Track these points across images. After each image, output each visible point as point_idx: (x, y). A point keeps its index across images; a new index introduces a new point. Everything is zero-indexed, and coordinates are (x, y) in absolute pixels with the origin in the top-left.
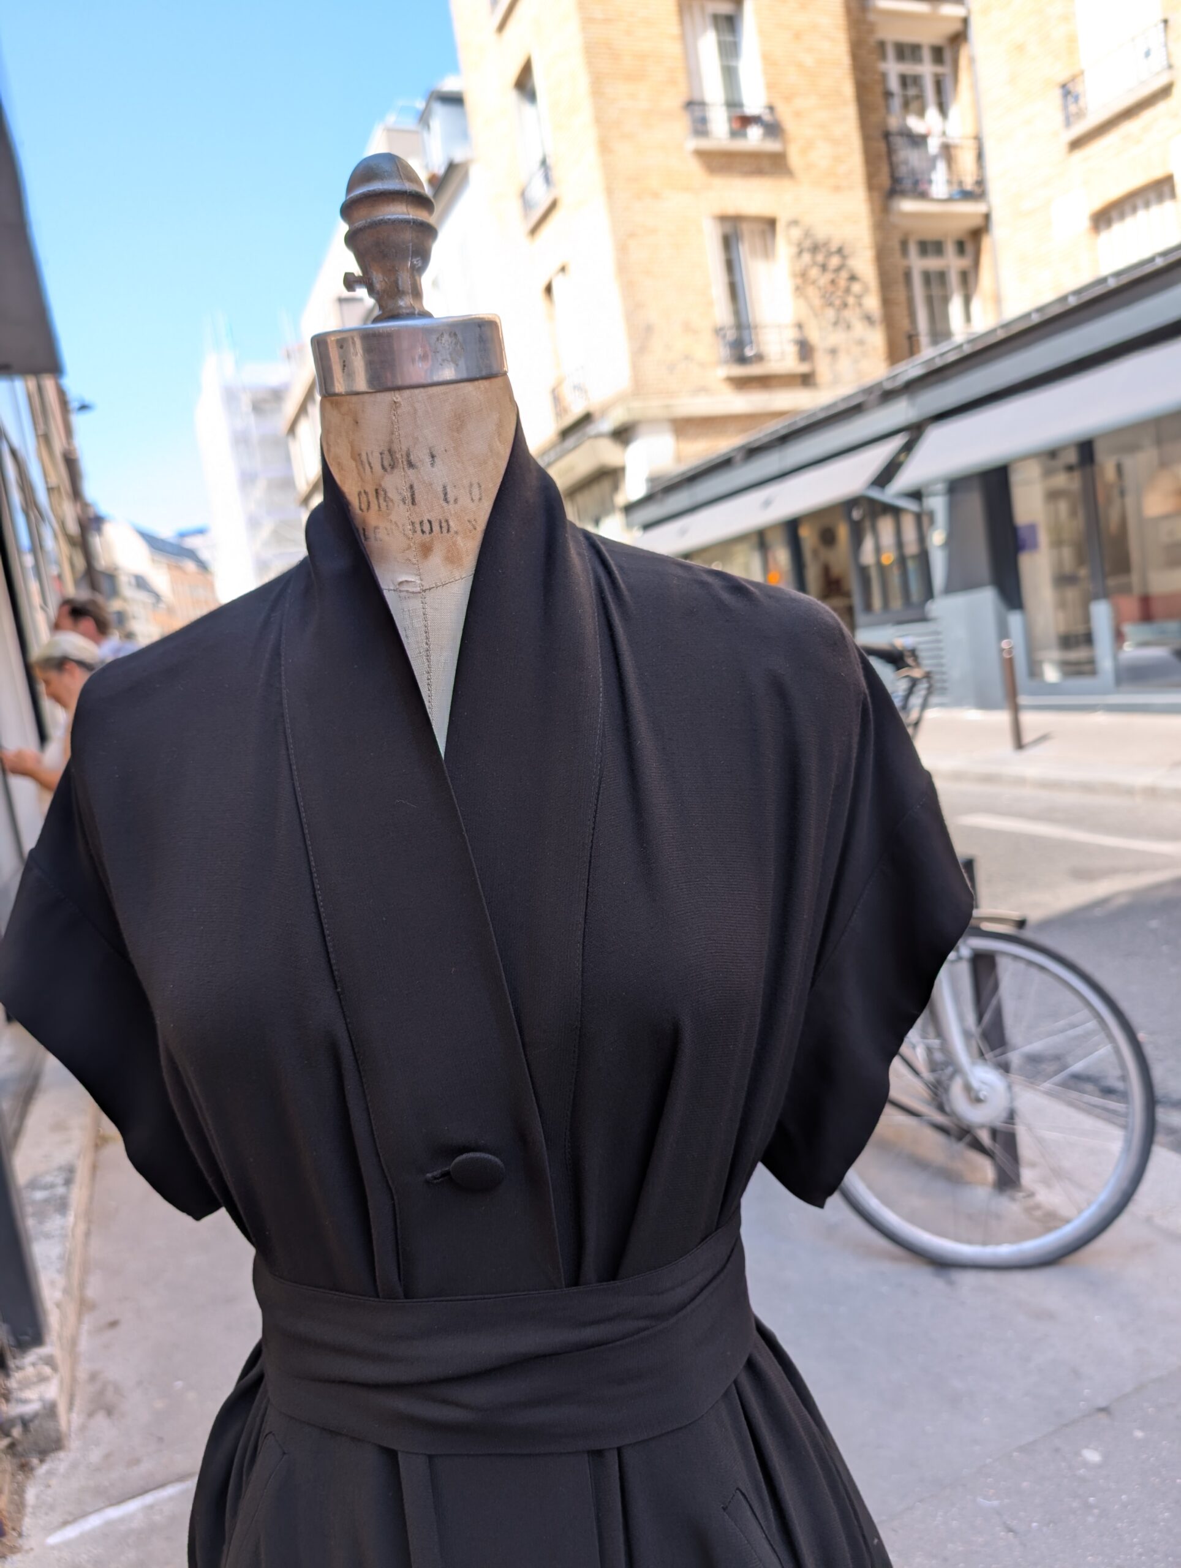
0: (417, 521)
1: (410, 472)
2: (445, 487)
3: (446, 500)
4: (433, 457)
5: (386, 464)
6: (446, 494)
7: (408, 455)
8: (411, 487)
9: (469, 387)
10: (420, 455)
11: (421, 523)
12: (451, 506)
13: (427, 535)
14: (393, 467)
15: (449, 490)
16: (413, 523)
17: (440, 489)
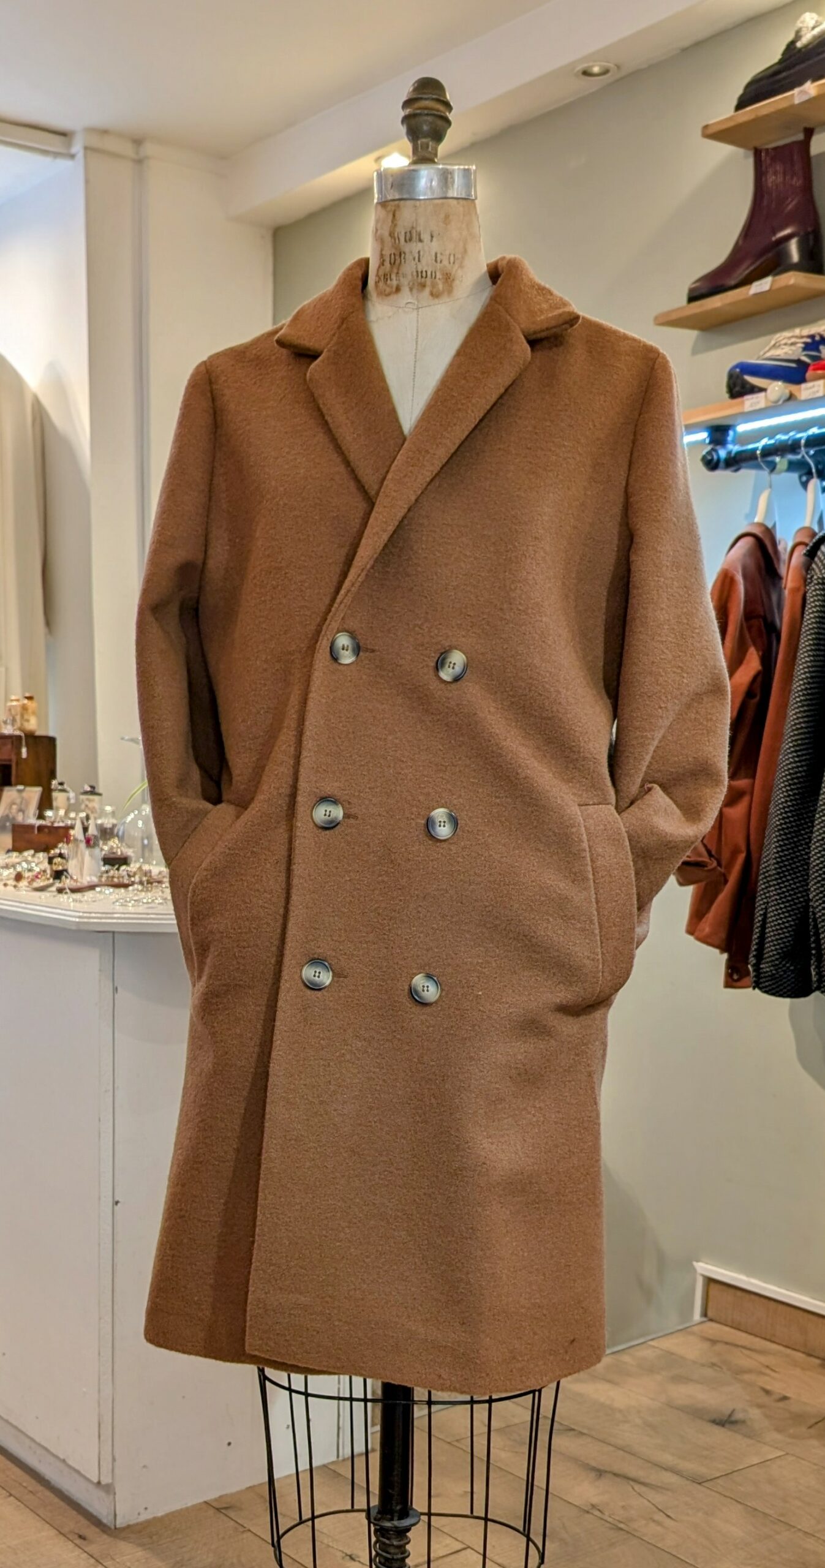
0: (420, 270)
1: (420, 244)
2: (436, 254)
3: (436, 261)
4: (432, 237)
5: (408, 238)
6: (436, 257)
7: (420, 235)
8: (419, 252)
9: (455, 202)
10: (426, 237)
11: (422, 272)
12: (438, 265)
13: (423, 280)
14: (410, 240)
15: (438, 255)
16: (417, 272)
17: (434, 254)
